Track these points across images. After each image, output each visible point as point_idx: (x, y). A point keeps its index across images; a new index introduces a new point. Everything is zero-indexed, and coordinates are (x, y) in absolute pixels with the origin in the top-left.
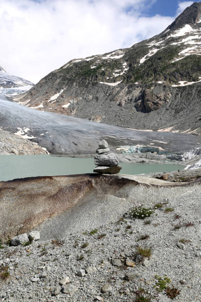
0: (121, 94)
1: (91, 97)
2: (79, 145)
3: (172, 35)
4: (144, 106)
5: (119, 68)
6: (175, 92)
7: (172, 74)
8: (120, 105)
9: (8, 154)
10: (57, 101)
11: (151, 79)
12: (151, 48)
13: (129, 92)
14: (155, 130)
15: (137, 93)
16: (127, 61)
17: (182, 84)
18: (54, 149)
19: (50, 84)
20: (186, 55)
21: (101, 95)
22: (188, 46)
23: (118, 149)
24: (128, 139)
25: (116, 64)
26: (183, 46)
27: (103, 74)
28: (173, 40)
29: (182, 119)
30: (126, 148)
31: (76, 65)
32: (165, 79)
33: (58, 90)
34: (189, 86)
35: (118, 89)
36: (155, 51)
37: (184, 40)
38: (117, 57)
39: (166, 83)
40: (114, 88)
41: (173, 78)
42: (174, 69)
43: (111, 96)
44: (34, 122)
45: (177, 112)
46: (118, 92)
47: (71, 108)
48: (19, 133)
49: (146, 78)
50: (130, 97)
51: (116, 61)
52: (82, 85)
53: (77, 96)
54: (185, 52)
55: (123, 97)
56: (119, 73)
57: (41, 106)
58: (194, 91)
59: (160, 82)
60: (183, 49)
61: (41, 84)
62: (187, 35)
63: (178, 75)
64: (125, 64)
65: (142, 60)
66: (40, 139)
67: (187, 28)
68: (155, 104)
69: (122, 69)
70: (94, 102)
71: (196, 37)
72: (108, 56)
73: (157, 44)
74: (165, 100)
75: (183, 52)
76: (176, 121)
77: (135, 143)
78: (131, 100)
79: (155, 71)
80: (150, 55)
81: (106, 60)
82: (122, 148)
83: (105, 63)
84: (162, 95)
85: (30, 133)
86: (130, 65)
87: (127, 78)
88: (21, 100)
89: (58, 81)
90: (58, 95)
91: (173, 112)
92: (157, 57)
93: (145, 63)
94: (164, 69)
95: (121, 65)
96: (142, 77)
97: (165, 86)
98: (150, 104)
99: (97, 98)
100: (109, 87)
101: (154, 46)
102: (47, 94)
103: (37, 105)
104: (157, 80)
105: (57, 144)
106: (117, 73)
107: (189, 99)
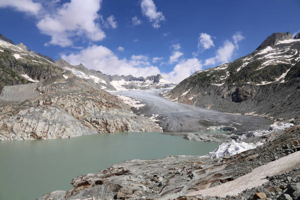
0: (224, 91)
1: (206, 93)
2: (183, 126)
3: (258, 54)
4: (237, 98)
5: (224, 75)
6: (258, 88)
7: (257, 78)
8: (223, 97)
9: (139, 131)
10: (186, 96)
11: (243, 81)
12: (244, 62)
13: (229, 89)
14: (243, 114)
15: (233, 90)
16: (229, 70)
17: (264, 83)
18: (167, 128)
19: (183, 86)
20: (267, 65)
21: (212, 92)
22: (269, 59)
23: (208, 128)
25: (222, 73)
26: (265, 60)
27: (214, 79)
28: (259, 56)
29: (262, 106)
30: (213, 128)
31: (199, 74)
32: (252, 80)
33: (187, 89)
34: (268, 85)
35: (222, 88)
36: (247, 63)
37: (265, 56)
38: (223, 68)
39: (253, 83)
40: (220, 87)
41: (257, 80)
42: (258, 74)
43: (218, 92)
44: (165, 110)
45: (259, 102)
46: (222, 90)
47: (194, 100)
48: (152, 118)
49: (240, 81)
50: (229, 92)
51: (222, 70)
52: (201, 86)
53: (198, 92)
54: (266, 63)
55: (225, 93)
56: (224, 78)
57: (177, 99)
58: (271, 88)
59: (248, 83)
60: (265, 62)
61: (178, 86)
62: (269, 52)
63: (261, 78)
64: (228, 72)
65: (238, 70)
66: (162, 121)
67: (269, 48)
68: (244, 96)
69: (226, 75)
70: (208, 96)
71: (275, 53)
72: (218, 68)
73: (249, 59)
74: (251, 94)
75: (264, 63)
76: (258, 108)
77: (220, 124)
78: (230, 94)
79: (245, 76)
80: (243, 66)
81: (216, 71)
82: (211, 127)
83: (216, 73)
84: (249, 91)
86: (231, 73)
87: (228, 81)
88: (167, 96)
89: (188, 84)
90: (187, 92)
91: (256, 102)
92: (248, 67)
93: (240, 71)
94: (251, 74)
95: (225, 73)
96: (237, 80)
97: (251, 85)
98: (242, 97)
99: (210, 94)
100: (217, 86)
101: (247, 61)
102: (181, 92)
103: (174, 98)
104: (247, 82)
106: (223, 78)
107: (267, 93)
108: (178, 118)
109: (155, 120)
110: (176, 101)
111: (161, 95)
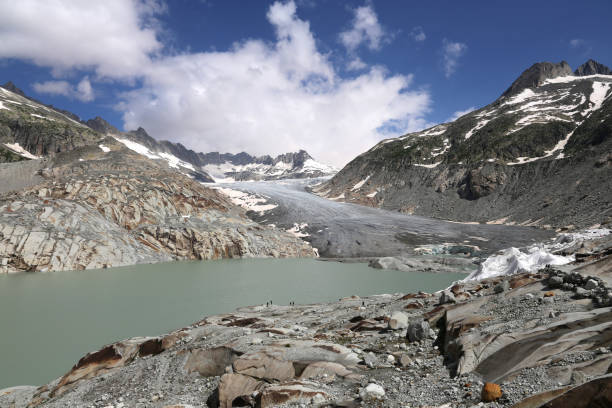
0: (440, 178)
1: (403, 183)
2: (364, 245)
3: (507, 103)
4: (469, 191)
5: (438, 146)
6: (511, 171)
7: (508, 149)
8: (439, 191)
9: (265, 256)
10: (362, 190)
11: (479, 156)
12: (480, 120)
13: (451, 175)
14: (483, 222)
15: (460, 175)
16: (449, 137)
17: (521, 160)
18: (328, 249)
19: (355, 170)
20: (526, 124)
21: (416, 180)
22: (529, 113)
23: (418, 249)
24: (434, 236)
25: (436, 142)
26: (522, 114)
27: (419, 154)
28: (509, 108)
29: (521, 206)
30: (428, 248)
31: (386, 146)
32: (498, 155)
33: (363, 177)
34: (531, 163)
35: (436, 172)
36: (485, 122)
37: (522, 108)
38: (437, 133)
39: (500, 160)
40: (432, 170)
41: (509, 153)
42: (510, 143)
43: (428, 180)
44: (321, 215)
45: (514, 197)
46: (437, 175)
47: (378, 198)
48: (293, 230)
49: (472, 156)
50: (452, 180)
51: (435, 137)
52: (393, 169)
53: (386, 182)
54: (525, 121)
55: (443, 181)
56: (439, 151)
57: (342, 196)
58: (537, 169)
59: (491, 160)
60: (521, 118)
61: (344, 171)
62: (528, 101)
63: (515, 150)
64: (447, 140)
65: (468, 135)
66: (315, 236)
67: (528, 93)
68: (483, 187)
69: (443, 147)
70: (407, 189)
71: (540, 102)
72: (426, 133)
73: (488, 114)
74: (498, 183)
75: (521, 121)
76: (512, 210)
77: (442, 241)
78: (453, 185)
79: (484, 147)
80: (478, 128)
81: (423, 138)
82: (424, 247)
83: (422, 142)
84: (493, 176)
85: (307, 230)
86: (453, 142)
87: (448, 158)
88: (321, 191)
89: (364, 165)
90: (363, 182)
91: (509, 198)
92: (487, 129)
93: (472, 137)
94: (496, 143)
95: (441, 142)
96: (467, 155)
97: (497, 165)
98: (478, 188)
99: (411, 185)
100: (426, 169)
101: (485, 118)
102: (351, 183)
103: (337, 195)
104: (487, 158)
105: (334, 244)
106: (436, 152)
107: (531, 180)
108: (351, 230)
109: (300, 234)
110: (340, 200)
111: (308, 190)
